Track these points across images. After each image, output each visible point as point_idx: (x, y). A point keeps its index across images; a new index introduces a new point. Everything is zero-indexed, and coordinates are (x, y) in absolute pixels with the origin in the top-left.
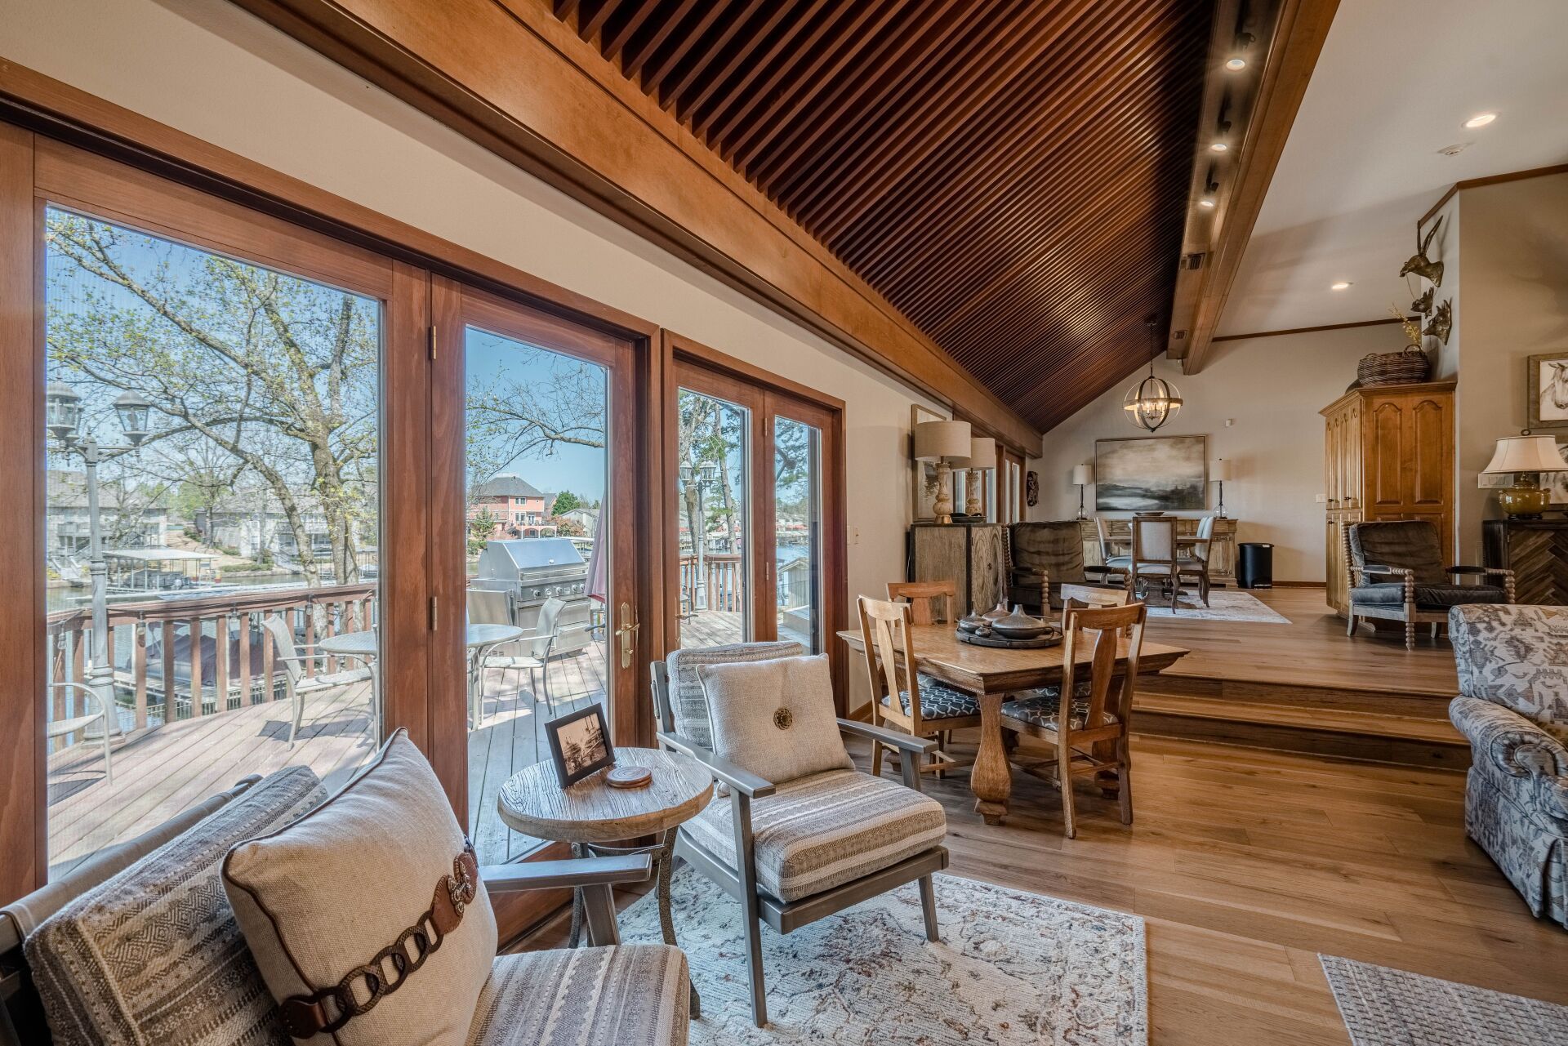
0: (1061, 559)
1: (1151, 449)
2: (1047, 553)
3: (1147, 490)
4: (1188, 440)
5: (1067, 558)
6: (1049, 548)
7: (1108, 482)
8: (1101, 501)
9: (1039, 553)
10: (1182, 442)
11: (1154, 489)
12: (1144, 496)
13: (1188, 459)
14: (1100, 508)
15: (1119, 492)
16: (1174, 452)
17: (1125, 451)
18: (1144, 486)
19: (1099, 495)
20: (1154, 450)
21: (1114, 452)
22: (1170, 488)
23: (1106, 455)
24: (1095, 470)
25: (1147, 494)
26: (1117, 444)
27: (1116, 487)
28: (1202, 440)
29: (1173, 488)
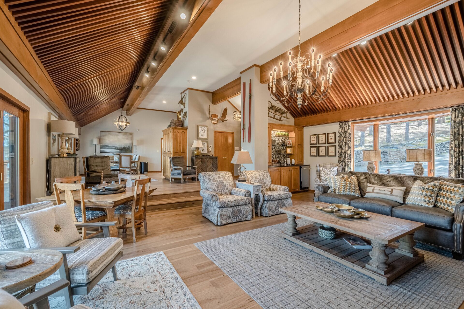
0: (104, 168)
1: (117, 135)
2: (100, 166)
3: (116, 147)
4: (128, 134)
5: (106, 167)
6: (100, 164)
7: (104, 144)
8: (102, 150)
9: (97, 166)
10: (126, 134)
11: (118, 147)
12: (115, 149)
13: (127, 139)
14: (101, 152)
15: (108, 147)
16: (124, 137)
17: (109, 135)
18: (115, 146)
19: (101, 148)
20: (118, 136)
21: (106, 135)
22: (122, 147)
23: (103, 136)
24: (100, 140)
25: (116, 148)
26: (107, 133)
27: (106, 146)
28: (131, 134)
29: (123, 147)
